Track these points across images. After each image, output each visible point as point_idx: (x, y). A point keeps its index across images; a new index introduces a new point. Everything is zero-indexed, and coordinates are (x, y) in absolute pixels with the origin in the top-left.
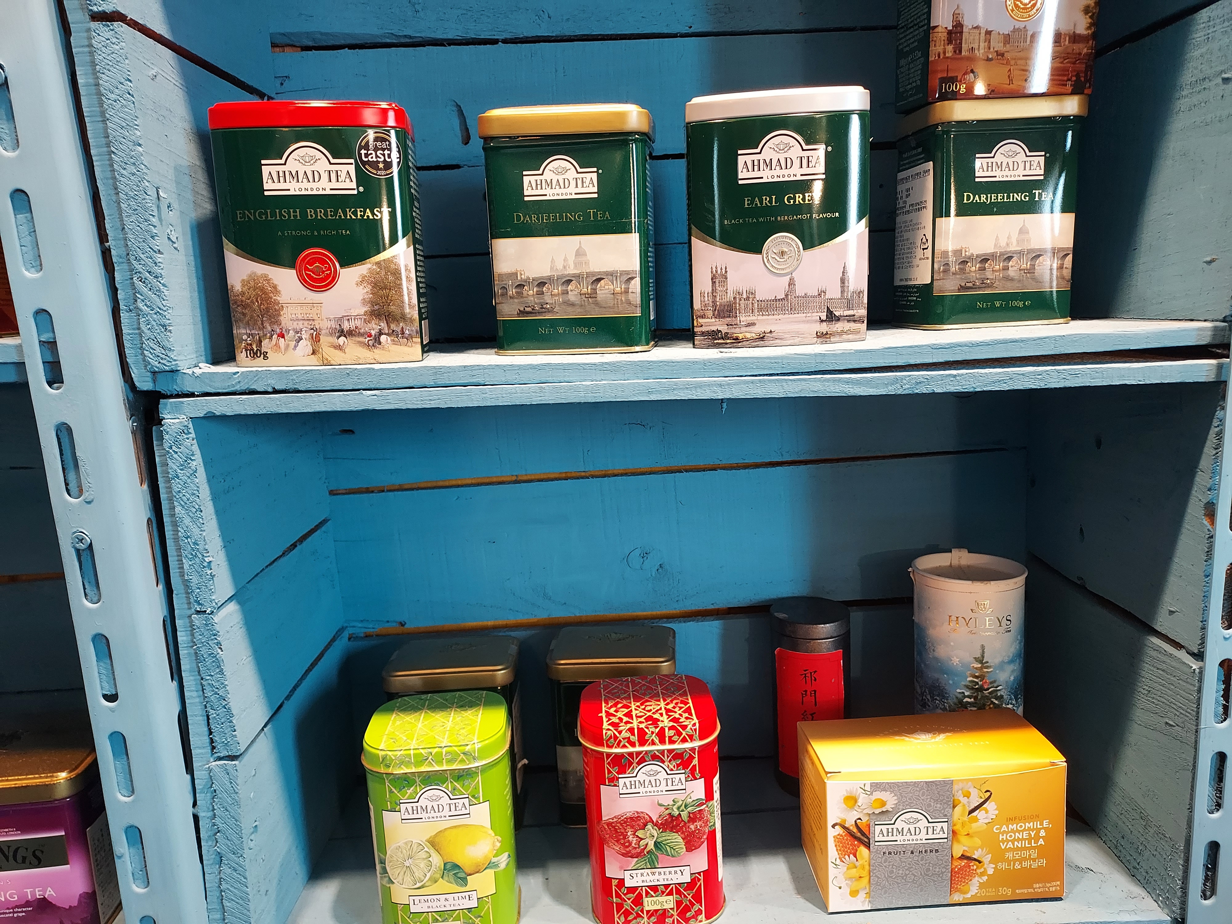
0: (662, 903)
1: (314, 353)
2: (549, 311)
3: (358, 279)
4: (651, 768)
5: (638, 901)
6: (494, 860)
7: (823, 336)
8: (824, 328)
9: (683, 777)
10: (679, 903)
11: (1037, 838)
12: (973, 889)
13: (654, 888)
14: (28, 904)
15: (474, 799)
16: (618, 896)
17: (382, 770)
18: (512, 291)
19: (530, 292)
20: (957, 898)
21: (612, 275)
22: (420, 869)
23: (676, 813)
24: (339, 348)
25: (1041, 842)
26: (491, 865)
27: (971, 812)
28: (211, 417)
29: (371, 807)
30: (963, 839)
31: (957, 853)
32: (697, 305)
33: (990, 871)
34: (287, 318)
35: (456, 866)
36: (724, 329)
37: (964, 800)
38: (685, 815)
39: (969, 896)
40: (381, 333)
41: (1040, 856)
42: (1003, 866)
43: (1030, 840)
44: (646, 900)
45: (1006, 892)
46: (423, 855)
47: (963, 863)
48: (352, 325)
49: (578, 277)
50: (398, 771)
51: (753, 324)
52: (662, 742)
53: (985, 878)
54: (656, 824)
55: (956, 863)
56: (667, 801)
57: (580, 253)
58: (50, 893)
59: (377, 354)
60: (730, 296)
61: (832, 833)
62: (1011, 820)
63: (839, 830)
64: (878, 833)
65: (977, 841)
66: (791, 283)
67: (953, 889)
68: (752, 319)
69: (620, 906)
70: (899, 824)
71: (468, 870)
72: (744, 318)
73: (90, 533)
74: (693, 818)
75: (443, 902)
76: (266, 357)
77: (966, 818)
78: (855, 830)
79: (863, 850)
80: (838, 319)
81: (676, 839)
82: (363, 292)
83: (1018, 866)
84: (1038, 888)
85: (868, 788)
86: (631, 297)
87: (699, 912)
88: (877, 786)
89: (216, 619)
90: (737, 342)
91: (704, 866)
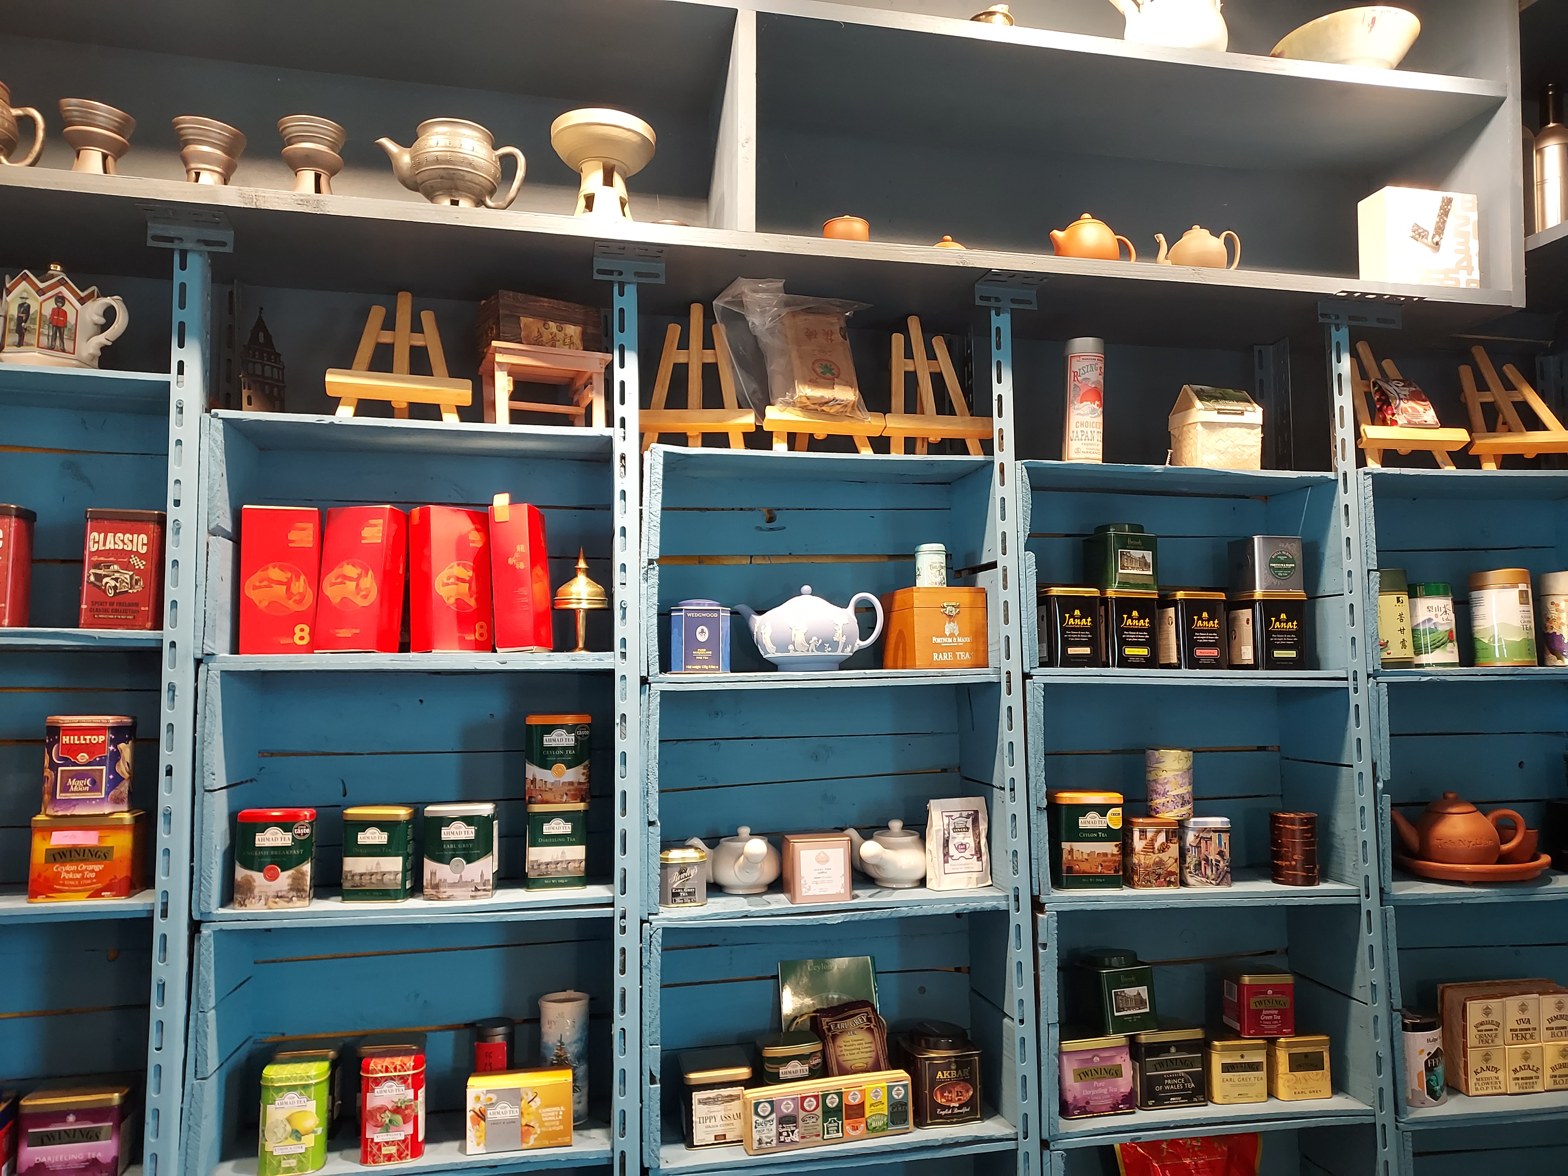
0: (390, 1150)
1: (266, 904)
2: (364, 886)
3: (287, 876)
4: (390, 1083)
5: (380, 1149)
6: (315, 1129)
7: (473, 897)
8: (473, 894)
9: (404, 1088)
10: (398, 1150)
11: (559, 1115)
12: (532, 1141)
13: (387, 1143)
14: (88, 1161)
15: (309, 1099)
16: (371, 1147)
17: (270, 1084)
18: (349, 878)
19: (357, 878)
20: (525, 1146)
21: (390, 873)
22: (280, 1133)
23: (399, 1105)
24: (276, 903)
25: (560, 1117)
26: (314, 1132)
27: (529, 1102)
28: (221, 930)
29: (262, 1105)
30: (525, 1116)
31: (524, 1124)
32: (425, 884)
33: (538, 1132)
34: (256, 892)
35: (297, 1131)
36: (434, 893)
37: (525, 1096)
38: (403, 1106)
39: (530, 1144)
40: (293, 897)
41: (560, 1125)
42: (544, 1129)
43: (555, 1116)
44: (383, 1148)
45: (546, 1143)
46: (283, 1126)
47: (527, 1128)
48: (283, 894)
49: (377, 873)
50: (276, 1085)
51: (445, 892)
52: (395, 1071)
53: (536, 1136)
54: (390, 1111)
55: (523, 1128)
56: (396, 1100)
57: (378, 864)
58: (99, 1156)
59: (290, 905)
60: (437, 881)
61: (469, 1115)
62: (547, 1107)
63: (472, 1113)
64: (490, 1115)
65: (532, 1117)
66: (461, 876)
67: (523, 1141)
68: (445, 890)
69: (371, 1152)
70: (498, 1109)
71: (302, 1133)
72: (442, 890)
73: (164, 977)
74: (407, 1108)
75: (289, 1150)
76: (246, 906)
77: (527, 1105)
78: (479, 1113)
79: (482, 1122)
80: (479, 890)
81: (399, 1118)
82: (289, 881)
83: (550, 1129)
84: (560, 1140)
85: (485, 1092)
86: (397, 881)
87: (408, 1155)
88: (488, 1092)
89: (209, 1014)
90: (439, 899)
91: (411, 1131)
